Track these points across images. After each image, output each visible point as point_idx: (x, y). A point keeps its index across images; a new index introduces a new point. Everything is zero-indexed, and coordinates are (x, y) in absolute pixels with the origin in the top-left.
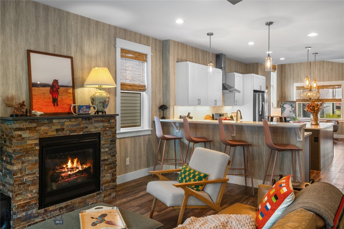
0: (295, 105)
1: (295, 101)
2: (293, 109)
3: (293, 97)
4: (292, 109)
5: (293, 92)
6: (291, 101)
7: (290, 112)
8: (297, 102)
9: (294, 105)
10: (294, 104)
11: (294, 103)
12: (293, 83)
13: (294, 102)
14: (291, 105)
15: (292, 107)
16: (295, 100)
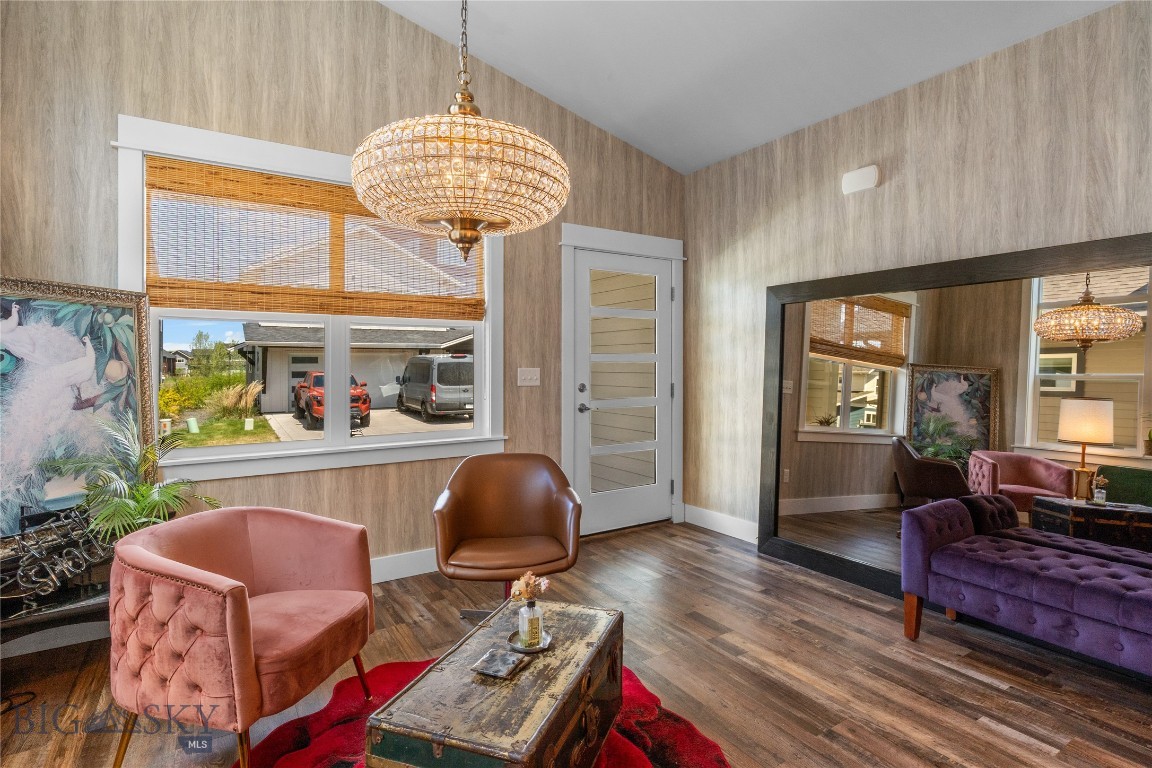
0: (132, 337)
1: (139, 296)
2: (116, 370)
3: (112, 258)
4: (100, 374)
5: (113, 205)
6: (94, 293)
7: (81, 404)
8: (154, 302)
9: (122, 329)
10: (127, 319)
11: (124, 311)
12: (114, 109)
13: (130, 304)
14: (95, 332)
15: (106, 348)
16: (130, 279)
